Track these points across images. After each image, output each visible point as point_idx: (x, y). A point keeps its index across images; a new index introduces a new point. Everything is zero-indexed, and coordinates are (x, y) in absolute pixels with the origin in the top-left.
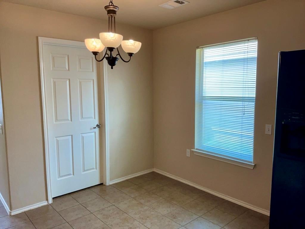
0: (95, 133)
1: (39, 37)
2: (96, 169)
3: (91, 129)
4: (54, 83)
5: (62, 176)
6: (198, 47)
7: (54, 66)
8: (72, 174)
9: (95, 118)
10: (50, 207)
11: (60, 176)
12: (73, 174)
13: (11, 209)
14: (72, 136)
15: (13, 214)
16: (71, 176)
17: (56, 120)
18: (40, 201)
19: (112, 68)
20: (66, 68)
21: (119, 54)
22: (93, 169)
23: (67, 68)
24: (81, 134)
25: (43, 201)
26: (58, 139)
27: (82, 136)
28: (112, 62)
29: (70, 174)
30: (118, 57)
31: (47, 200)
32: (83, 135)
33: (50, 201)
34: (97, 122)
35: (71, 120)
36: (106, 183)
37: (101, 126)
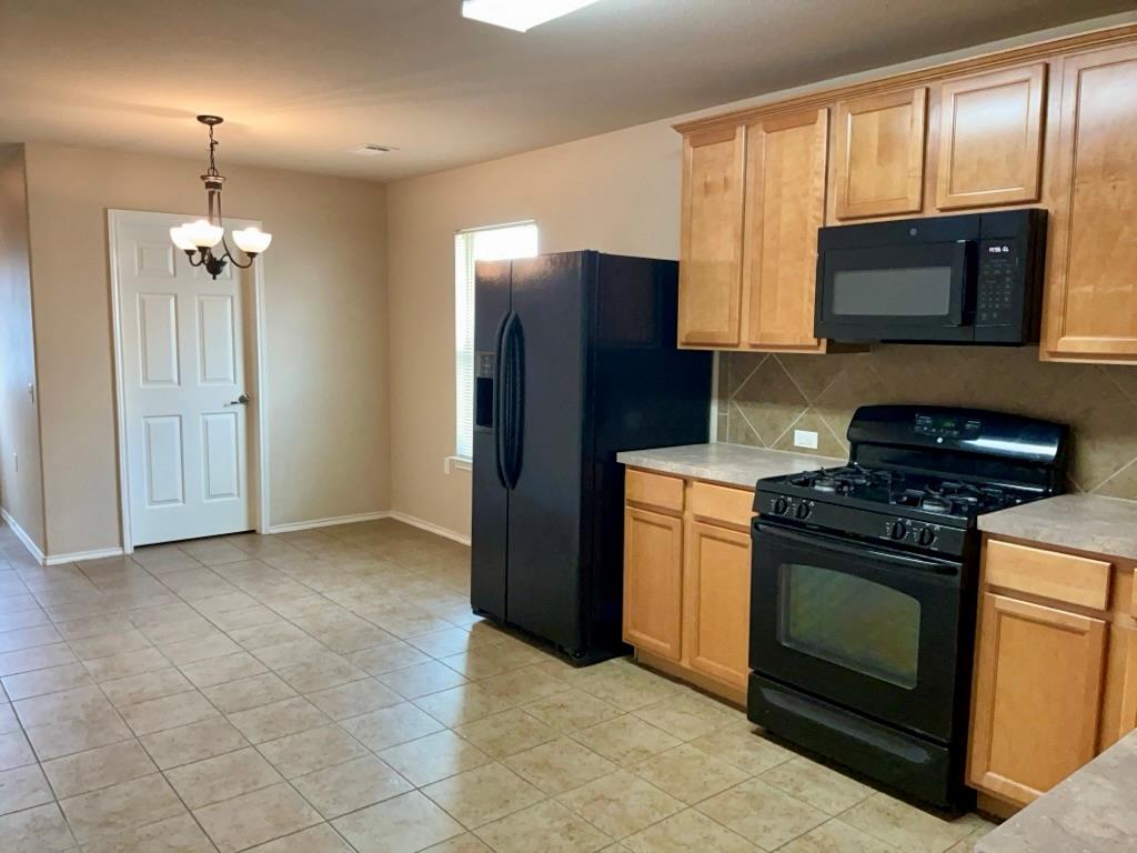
0: (236, 414)
1: (109, 211)
2: (239, 495)
3: (225, 406)
4: (143, 303)
5: (159, 502)
6: (458, 232)
7: (141, 267)
8: (180, 499)
9: (235, 382)
10: (128, 559)
11: (153, 502)
12: (184, 502)
13: (46, 553)
14: (180, 417)
15: (49, 562)
16: (178, 505)
17: (146, 379)
18: (108, 545)
19: (214, 278)
20: (168, 271)
21: (228, 254)
22: (231, 495)
23: (172, 272)
24: (203, 414)
25: (114, 546)
26: (150, 421)
27: (204, 419)
28: (215, 267)
29: (175, 501)
30: (227, 259)
31: (122, 544)
32: (208, 418)
33: (129, 550)
34: (240, 391)
35: (179, 383)
36: (261, 528)
37: (248, 400)
